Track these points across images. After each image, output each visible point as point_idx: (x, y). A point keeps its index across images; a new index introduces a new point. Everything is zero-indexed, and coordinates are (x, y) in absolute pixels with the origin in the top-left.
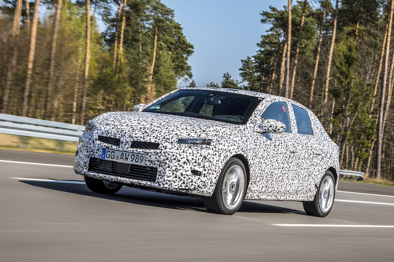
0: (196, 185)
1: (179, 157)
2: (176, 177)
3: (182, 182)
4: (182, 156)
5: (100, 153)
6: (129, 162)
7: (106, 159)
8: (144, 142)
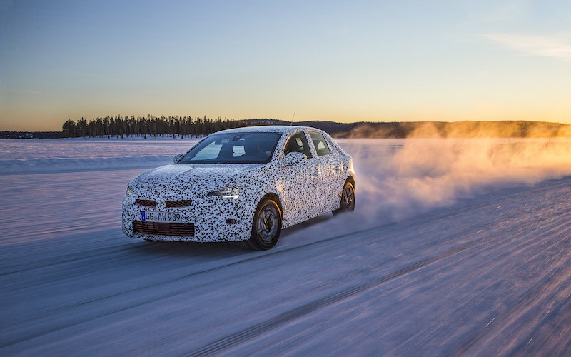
0: (233, 233)
1: (212, 210)
2: (213, 229)
3: (219, 232)
4: (215, 209)
5: (140, 216)
6: (167, 221)
7: (146, 220)
8: (177, 201)
